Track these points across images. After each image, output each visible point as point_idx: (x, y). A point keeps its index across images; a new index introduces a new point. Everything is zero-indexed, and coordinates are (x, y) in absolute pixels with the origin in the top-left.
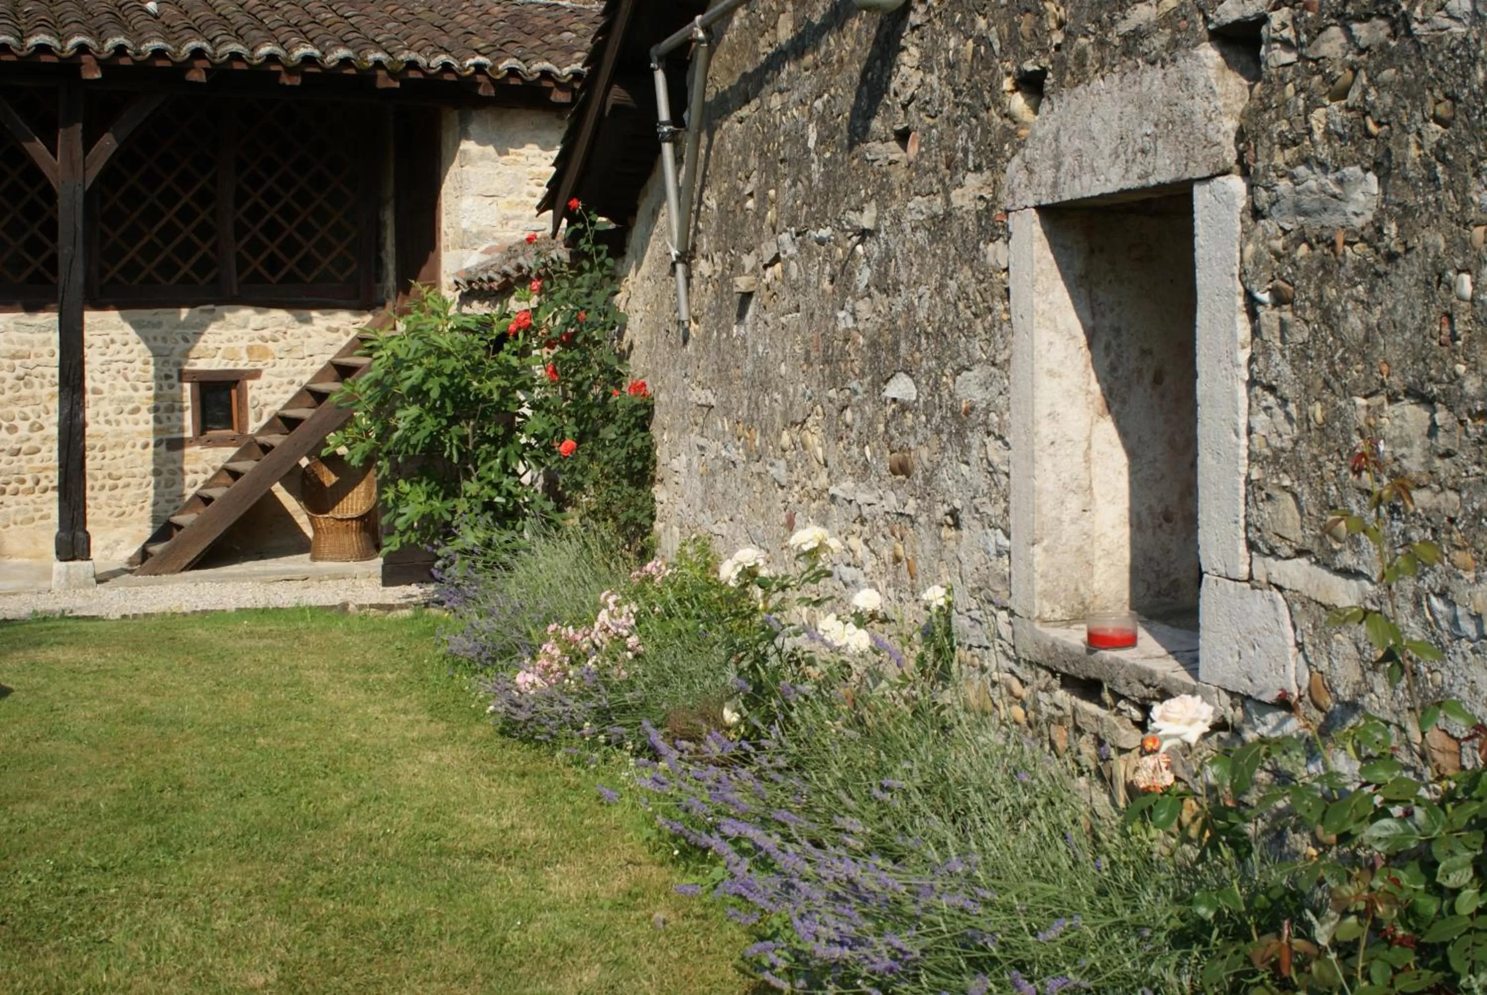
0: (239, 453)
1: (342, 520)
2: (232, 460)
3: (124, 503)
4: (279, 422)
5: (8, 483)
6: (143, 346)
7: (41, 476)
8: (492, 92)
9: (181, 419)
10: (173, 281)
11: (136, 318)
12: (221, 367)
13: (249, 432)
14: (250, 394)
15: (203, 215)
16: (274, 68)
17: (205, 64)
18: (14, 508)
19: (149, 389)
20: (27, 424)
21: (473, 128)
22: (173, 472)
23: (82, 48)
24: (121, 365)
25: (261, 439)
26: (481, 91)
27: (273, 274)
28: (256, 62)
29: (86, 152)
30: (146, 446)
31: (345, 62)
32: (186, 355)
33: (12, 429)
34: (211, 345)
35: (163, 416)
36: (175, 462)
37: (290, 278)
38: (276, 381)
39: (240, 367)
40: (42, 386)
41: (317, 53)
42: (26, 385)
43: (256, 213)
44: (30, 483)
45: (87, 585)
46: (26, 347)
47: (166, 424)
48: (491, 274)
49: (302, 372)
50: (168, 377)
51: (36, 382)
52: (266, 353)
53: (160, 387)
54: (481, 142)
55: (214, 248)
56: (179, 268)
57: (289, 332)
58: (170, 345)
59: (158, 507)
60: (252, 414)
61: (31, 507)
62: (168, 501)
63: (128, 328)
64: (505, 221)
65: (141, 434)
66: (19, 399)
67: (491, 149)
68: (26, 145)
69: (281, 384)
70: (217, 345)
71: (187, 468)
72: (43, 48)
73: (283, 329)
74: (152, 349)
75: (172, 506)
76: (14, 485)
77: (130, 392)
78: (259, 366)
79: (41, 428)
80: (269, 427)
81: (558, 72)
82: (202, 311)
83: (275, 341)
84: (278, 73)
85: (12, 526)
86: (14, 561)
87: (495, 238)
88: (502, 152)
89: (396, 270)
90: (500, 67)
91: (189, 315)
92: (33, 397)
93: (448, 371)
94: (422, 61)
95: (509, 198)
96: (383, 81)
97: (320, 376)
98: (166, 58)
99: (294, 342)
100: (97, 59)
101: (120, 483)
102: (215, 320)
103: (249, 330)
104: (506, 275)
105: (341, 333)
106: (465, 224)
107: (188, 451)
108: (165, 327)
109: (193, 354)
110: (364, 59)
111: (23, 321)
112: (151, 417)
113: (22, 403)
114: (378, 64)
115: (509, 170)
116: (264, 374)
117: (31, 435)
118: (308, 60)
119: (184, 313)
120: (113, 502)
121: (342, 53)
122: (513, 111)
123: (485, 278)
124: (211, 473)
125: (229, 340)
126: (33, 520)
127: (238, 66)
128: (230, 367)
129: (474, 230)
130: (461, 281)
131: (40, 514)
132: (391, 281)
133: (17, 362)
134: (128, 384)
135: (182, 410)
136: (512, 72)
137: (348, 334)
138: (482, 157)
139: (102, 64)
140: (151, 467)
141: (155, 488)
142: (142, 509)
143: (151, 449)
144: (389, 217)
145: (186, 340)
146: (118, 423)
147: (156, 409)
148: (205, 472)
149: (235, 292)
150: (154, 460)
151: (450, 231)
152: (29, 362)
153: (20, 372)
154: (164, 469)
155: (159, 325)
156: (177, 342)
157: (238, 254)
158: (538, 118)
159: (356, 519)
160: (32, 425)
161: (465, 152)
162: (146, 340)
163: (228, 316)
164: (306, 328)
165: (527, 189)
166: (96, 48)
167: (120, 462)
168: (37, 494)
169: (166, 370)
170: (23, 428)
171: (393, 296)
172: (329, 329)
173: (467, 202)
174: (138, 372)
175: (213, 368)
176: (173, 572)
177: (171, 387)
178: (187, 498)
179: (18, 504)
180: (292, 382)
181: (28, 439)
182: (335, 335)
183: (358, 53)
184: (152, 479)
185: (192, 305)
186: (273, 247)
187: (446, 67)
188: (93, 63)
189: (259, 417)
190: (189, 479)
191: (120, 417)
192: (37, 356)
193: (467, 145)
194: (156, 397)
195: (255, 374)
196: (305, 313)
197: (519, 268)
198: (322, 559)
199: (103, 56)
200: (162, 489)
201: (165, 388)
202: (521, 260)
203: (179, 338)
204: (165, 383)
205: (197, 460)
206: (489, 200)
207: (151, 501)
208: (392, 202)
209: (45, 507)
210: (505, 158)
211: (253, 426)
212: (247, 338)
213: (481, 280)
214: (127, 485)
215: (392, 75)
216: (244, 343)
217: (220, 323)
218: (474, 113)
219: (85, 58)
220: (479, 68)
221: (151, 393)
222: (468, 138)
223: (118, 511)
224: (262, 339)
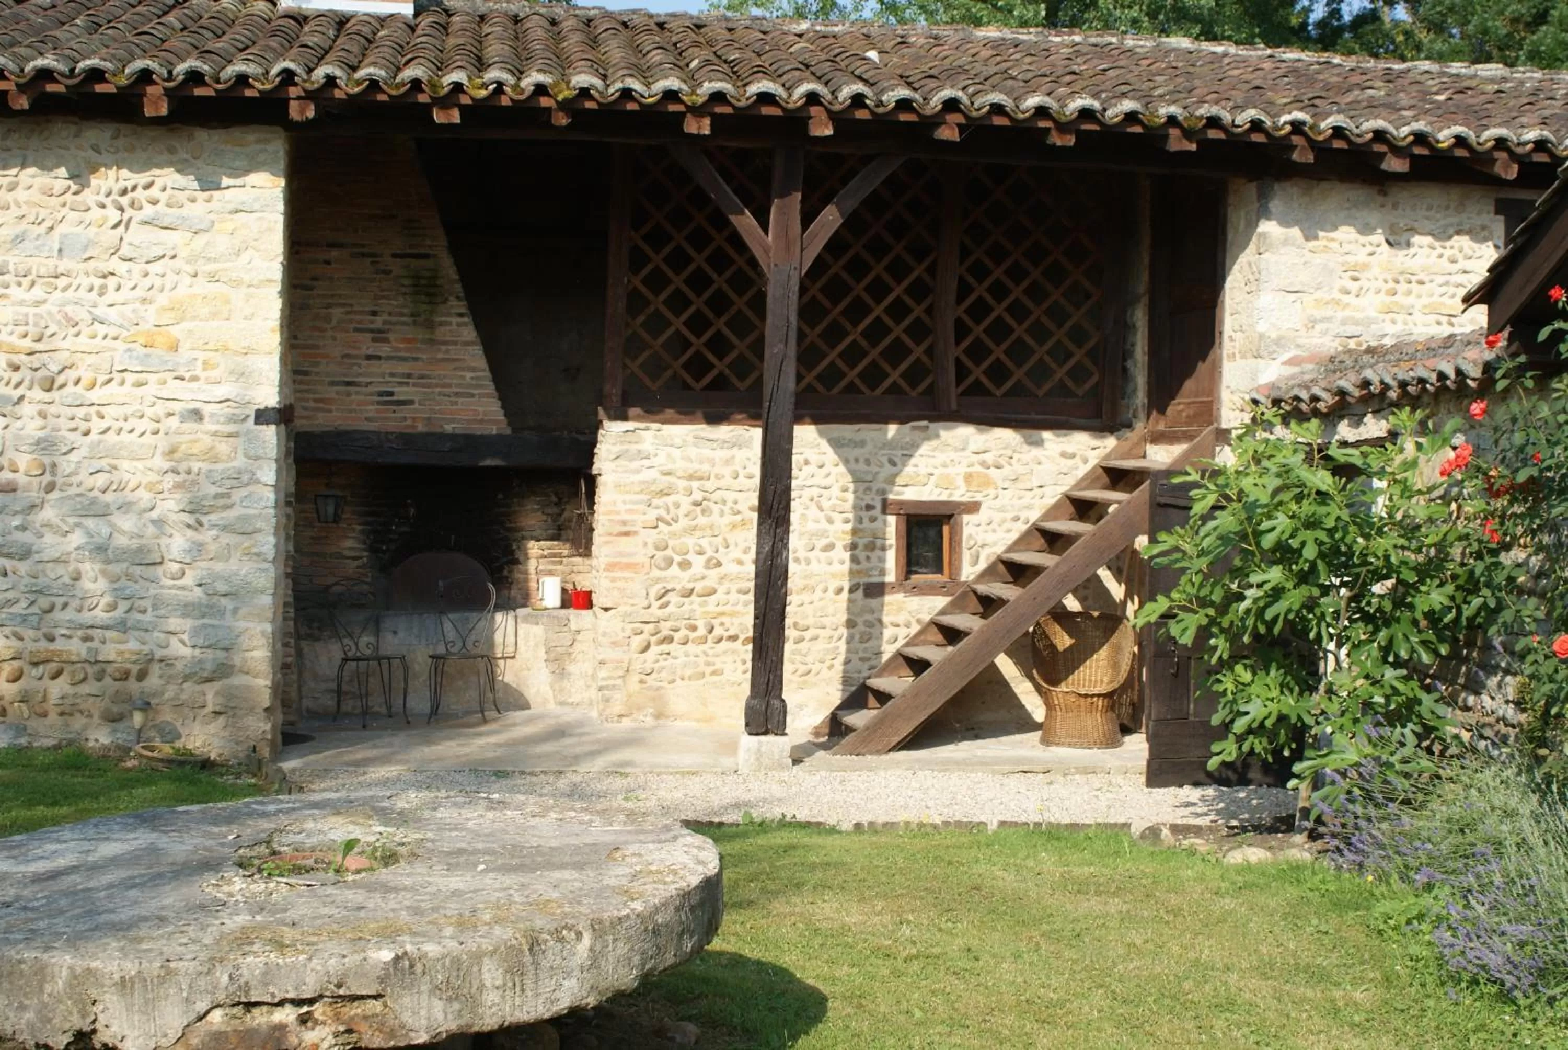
0: (952, 604)
1: (1086, 696)
2: (943, 612)
3: (809, 659)
4: (1001, 567)
5: (676, 630)
6: (842, 468)
7: (716, 622)
8: (1311, 158)
9: (882, 560)
10: (879, 391)
11: (836, 434)
12: (934, 498)
13: (963, 579)
14: (966, 531)
15: (918, 311)
16: (1042, 124)
17: (958, 118)
18: (682, 659)
19: (847, 521)
20: (702, 559)
21: (1275, 205)
22: (869, 624)
23: (812, 98)
24: (815, 492)
25: (982, 589)
26: (1295, 156)
27: (999, 385)
28: (1021, 116)
29: (804, 231)
30: (840, 591)
31: (1131, 117)
32: (891, 481)
33: (685, 565)
34: (923, 471)
35: (862, 555)
36: (872, 611)
37: (1018, 391)
38: (997, 517)
39: (956, 498)
40: (722, 514)
41: (1097, 105)
42: (703, 512)
43: (979, 310)
44: (702, 631)
45: (782, 767)
46: (706, 467)
47: (864, 565)
48: (1316, 391)
49: (1029, 507)
50: (869, 507)
51: (716, 508)
52: (987, 482)
53: (860, 520)
54: (1285, 223)
55: (929, 352)
56: (887, 375)
57: (1016, 456)
58: (874, 469)
59: (850, 666)
60: (966, 557)
61: (702, 659)
62: (862, 659)
63: (824, 445)
64: (1312, 323)
65: (834, 576)
66: (695, 528)
67: (1295, 232)
68: (732, 218)
69: (1004, 521)
70: (930, 470)
71: (886, 619)
72: (766, 98)
73: (1009, 453)
74: (852, 472)
75: (866, 665)
76: (683, 632)
77: (824, 525)
78: (978, 497)
79: (719, 564)
80: (989, 573)
81: (1395, 132)
82: (914, 428)
83: (998, 467)
84: (1048, 130)
85: (679, 682)
86: (678, 723)
87: (1298, 346)
88: (1309, 236)
89: (1149, 383)
90: (1323, 125)
91: (898, 430)
92: (711, 527)
93: (1330, 523)
94: (1227, 117)
95: (1319, 295)
96: (1177, 143)
97: (1053, 512)
98: (913, 110)
99: (1021, 469)
100: (829, 111)
101: (808, 635)
102: (928, 439)
103: (967, 453)
104: (1342, 393)
105: (1078, 460)
106: (1261, 327)
107: (888, 598)
108: (869, 447)
109: (899, 480)
110: (1154, 114)
111: (703, 434)
112: (847, 556)
113: (698, 533)
114: (1172, 120)
115: (1318, 259)
116: (983, 508)
117: (707, 572)
118: (1086, 114)
119: (892, 429)
120: (798, 658)
121: (1128, 105)
122: (1325, 185)
123: (1304, 395)
124: (915, 628)
125: (945, 466)
126: (703, 675)
127: (999, 121)
128: (944, 497)
129: (1274, 335)
130: (1262, 399)
131: (712, 668)
132: (1141, 398)
133: (695, 484)
134: (821, 515)
135: (884, 549)
136: (1338, 132)
137: (1085, 461)
138: (1286, 242)
139: (833, 116)
140: (844, 617)
141: (848, 643)
142: (831, 667)
143: (845, 595)
144: (1140, 318)
145: (893, 463)
146: (808, 562)
147: (853, 546)
148: (908, 626)
149: (954, 406)
150: (848, 609)
151: (1238, 336)
152: (709, 485)
153: (698, 496)
154: (860, 621)
155: (862, 444)
156: (882, 466)
157: (958, 361)
158: (1356, 193)
159: (1104, 696)
160: (709, 560)
161: (1264, 235)
162: (846, 462)
163: (943, 433)
164: (1035, 452)
165: (1338, 284)
166: (829, 97)
167: (809, 609)
168: (710, 643)
169: (868, 500)
170: (698, 563)
171: (1142, 415)
172: (1064, 455)
173: (1266, 299)
174: (834, 501)
175: (925, 498)
176: (879, 752)
177: (873, 520)
178: (885, 658)
179: (687, 655)
180: (1017, 519)
181: (703, 578)
182: (1070, 462)
183: (1146, 105)
184: (844, 631)
185: (902, 421)
186: (999, 352)
187: (1256, 125)
188: (824, 116)
189: (975, 562)
190: (888, 633)
191: (811, 555)
192: (717, 477)
193: (1268, 227)
194: (855, 532)
195: (973, 507)
196: (1034, 433)
197: (1366, 384)
198: (1057, 744)
199: (837, 107)
200: (856, 644)
201: (866, 520)
202: (1369, 374)
203: (885, 460)
204: (865, 515)
205: (900, 609)
206: (1293, 297)
207: (841, 658)
208: (1145, 300)
209: (717, 660)
210: (1312, 244)
211: (969, 572)
212: (965, 462)
213: (1297, 398)
214: (815, 638)
215: (1188, 134)
216: (963, 469)
217: (934, 443)
218: (1276, 186)
219: (814, 110)
220: (1297, 127)
221: (849, 527)
222: (1268, 219)
223: (803, 669)
224: (983, 464)
